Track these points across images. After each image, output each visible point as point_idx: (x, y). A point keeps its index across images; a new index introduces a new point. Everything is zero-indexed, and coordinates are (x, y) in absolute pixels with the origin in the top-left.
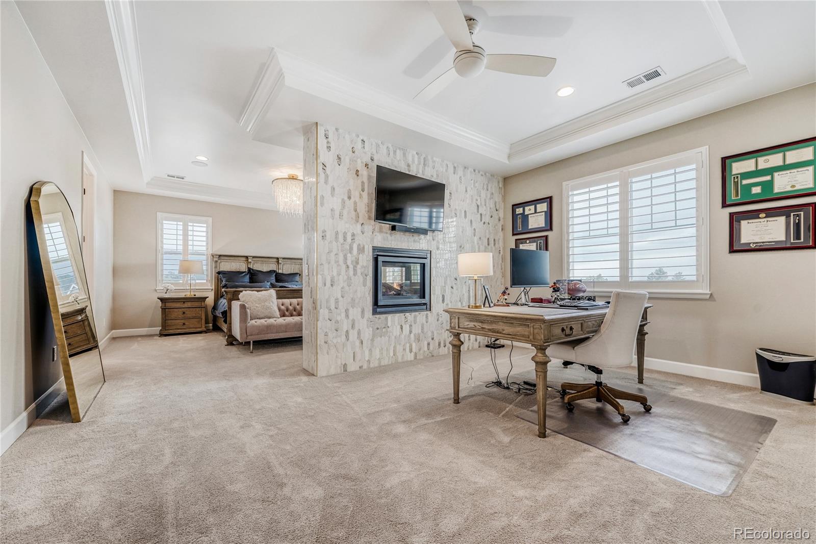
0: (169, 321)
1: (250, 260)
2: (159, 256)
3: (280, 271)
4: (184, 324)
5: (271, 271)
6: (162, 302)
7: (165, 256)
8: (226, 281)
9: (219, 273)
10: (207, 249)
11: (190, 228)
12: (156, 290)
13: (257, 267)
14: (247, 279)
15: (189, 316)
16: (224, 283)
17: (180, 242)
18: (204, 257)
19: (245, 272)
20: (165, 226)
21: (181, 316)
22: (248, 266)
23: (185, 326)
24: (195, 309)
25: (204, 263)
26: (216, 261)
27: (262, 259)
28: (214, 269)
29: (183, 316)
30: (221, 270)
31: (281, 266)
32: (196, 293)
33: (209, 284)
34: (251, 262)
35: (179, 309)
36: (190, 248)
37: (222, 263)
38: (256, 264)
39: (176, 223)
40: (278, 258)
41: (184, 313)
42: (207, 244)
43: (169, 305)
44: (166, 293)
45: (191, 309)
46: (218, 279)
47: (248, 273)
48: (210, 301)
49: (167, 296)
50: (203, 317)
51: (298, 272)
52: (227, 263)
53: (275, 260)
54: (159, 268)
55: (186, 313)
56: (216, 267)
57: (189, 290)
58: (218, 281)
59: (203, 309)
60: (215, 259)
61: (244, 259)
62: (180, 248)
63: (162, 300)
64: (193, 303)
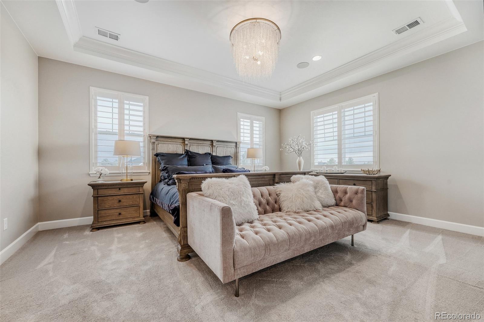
0: (103, 212)
1: (186, 142)
2: (93, 137)
3: (214, 154)
4: (120, 214)
5: (206, 153)
6: (94, 190)
7: (100, 136)
8: (165, 164)
9: (157, 155)
10: (144, 129)
11: (126, 106)
12: (89, 174)
13: (194, 149)
14: (185, 162)
15: (125, 204)
16: (162, 165)
17: (116, 121)
18: (141, 139)
19: (183, 154)
20: (99, 103)
21: (116, 205)
22: (184, 148)
23: (121, 216)
24: (132, 196)
25: (142, 144)
26: (154, 143)
27: (198, 142)
28: (151, 152)
29: (118, 205)
30: (158, 152)
31: (214, 149)
32: (133, 178)
33: (146, 167)
34: (187, 144)
35: (114, 197)
36: (126, 128)
37: (160, 145)
38: (192, 146)
39: (111, 100)
40: (212, 141)
41: (120, 201)
42: (144, 124)
43: (102, 192)
44: (100, 177)
45: (128, 196)
46: (155, 162)
47: (186, 155)
48: (148, 187)
49: (101, 181)
50: (141, 205)
51: (230, 155)
52: (164, 145)
53: (209, 143)
54: (93, 149)
55: (122, 200)
56: (153, 149)
57: (126, 174)
58: (156, 163)
59: (140, 195)
60: (153, 140)
61: (181, 141)
62: (116, 127)
63: (95, 187)
64: (130, 189)
